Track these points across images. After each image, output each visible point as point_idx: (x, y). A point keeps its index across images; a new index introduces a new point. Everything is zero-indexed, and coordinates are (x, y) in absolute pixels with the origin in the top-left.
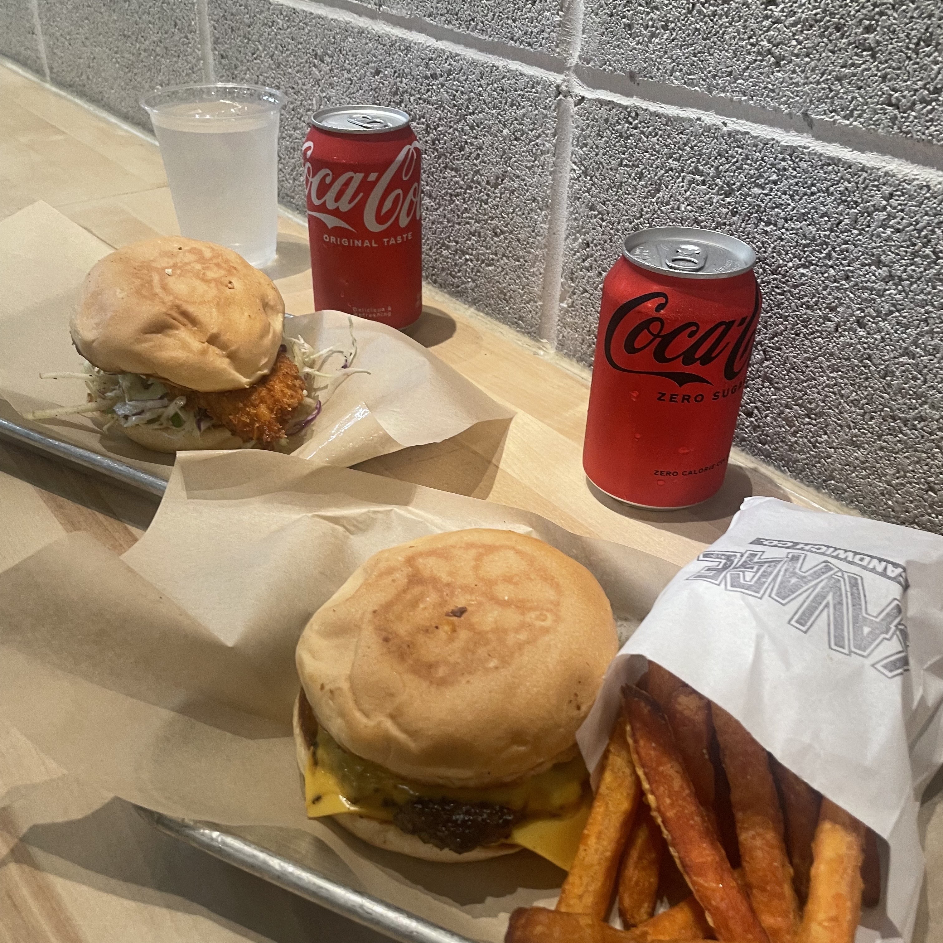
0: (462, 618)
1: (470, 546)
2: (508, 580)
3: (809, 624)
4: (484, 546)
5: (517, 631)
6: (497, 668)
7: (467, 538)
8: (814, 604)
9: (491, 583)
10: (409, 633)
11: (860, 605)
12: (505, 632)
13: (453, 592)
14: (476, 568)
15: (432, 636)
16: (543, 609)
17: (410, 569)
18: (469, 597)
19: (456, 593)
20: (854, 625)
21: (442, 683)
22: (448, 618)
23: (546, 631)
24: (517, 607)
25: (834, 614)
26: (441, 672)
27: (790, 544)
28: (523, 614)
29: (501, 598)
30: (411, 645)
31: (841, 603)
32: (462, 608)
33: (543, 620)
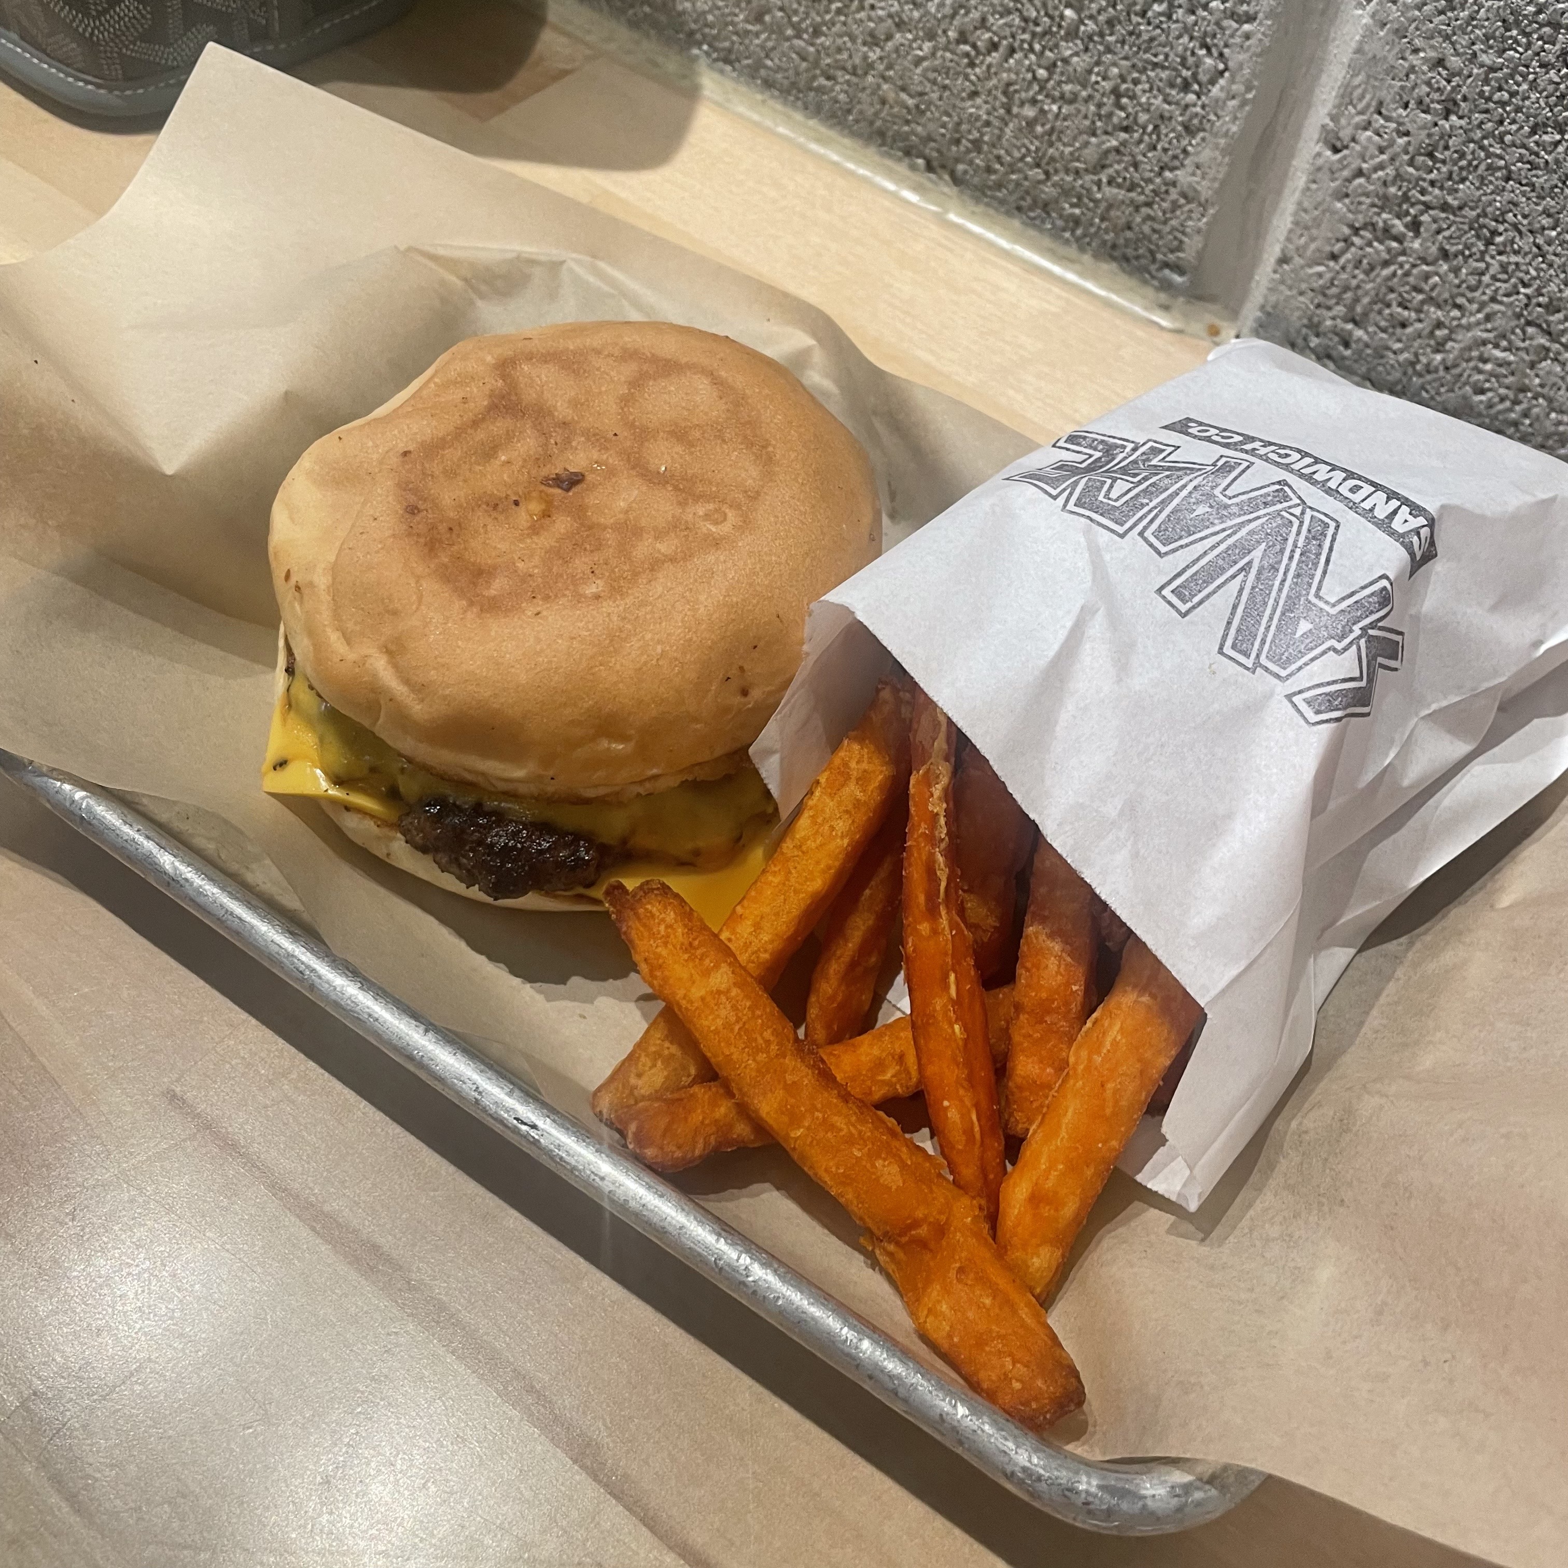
0: (571, 494)
1: (629, 355)
2: (679, 434)
3: (1196, 600)
4: (655, 359)
5: (659, 535)
6: (597, 597)
7: (631, 339)
8: (1220, 562)
9: (643, 434)
10: (461, 506)
11: (1312, 577)
12: (638, 532)
13: (568, 441)
14: (626, 401)
15: (501, 517)
16: (723, 501)
17: (500, 383)
18: (595, 455)
19: (574, 444)
20: (1283, 614)
21: (492, 607)
22: (543, 487)
23: (716, 543)
24: (676, 488)
25: (1253, 588)
26: (498, 586)
27: (1238, 438)
28: (683, 504)
29: (652, 467)
30: (456, 528)
31: (1274, 568)
32: (575, 474)
33: (716, 523)
